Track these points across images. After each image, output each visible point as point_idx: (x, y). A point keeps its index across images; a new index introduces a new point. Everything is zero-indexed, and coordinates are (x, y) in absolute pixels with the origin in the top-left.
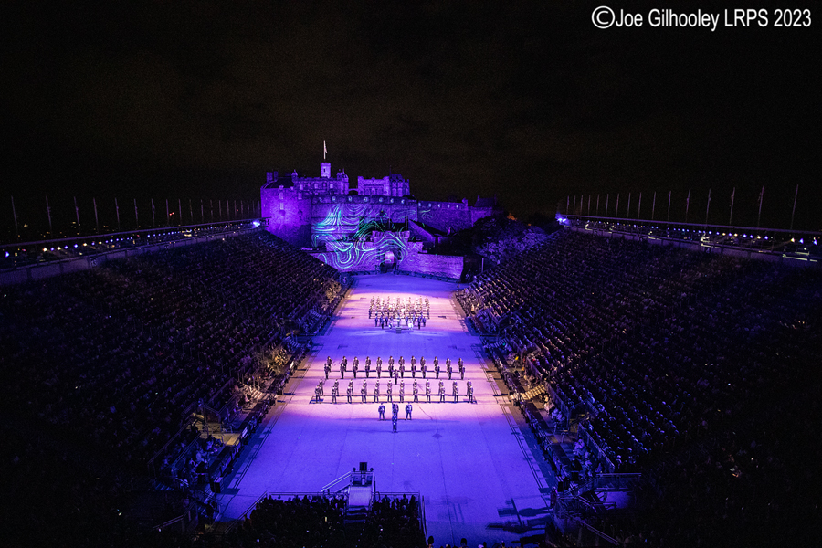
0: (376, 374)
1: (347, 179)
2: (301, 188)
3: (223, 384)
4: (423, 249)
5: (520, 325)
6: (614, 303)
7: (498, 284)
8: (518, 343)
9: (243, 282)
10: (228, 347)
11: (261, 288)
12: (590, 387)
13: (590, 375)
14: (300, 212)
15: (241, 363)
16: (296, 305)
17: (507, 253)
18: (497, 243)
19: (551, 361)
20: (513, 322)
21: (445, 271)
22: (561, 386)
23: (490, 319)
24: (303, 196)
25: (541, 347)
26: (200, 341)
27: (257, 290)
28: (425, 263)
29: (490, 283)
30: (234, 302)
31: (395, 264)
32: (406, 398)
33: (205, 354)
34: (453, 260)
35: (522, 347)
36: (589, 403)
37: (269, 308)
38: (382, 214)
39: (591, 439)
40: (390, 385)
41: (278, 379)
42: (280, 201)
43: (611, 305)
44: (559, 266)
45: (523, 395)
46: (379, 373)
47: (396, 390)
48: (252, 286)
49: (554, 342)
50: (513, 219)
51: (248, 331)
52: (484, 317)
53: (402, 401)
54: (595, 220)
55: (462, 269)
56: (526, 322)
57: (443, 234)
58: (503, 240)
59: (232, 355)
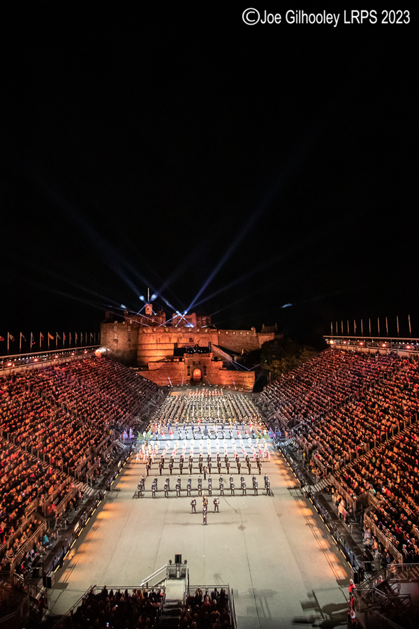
0: (188, 471)
1: (164, 315)
2: (131, 322)
3: (62, 482)
4: (223, 366)
5: (304, 426)
6: (379, 405)
7: (283, 392)
8: (304, 441)
9: (83, 395)
10: (69, 449)
11: (97, 399)
12: (370, 480)
13: (368, 469)
14: (129, 340)
15: (78, 463)
16: (125, 413)
17: (289, 368)
18: (280, 360)
19: (333, 456)
20: (298, 423)
21: (241, 383)
22: (344, 479)
23: (279, 421)
24: (132, 329)
25: (323, 444)
26: (46, 445)
27: (94, 401)
28: (226, 377)
29: (276, 391)
30: (76, 411)
31: (202, 379)
32: (213, 492)
33: (50, 455)
34: (246, 374)
35: (307, 445)
36: (370, 494)
37: (102, 416)
38: (191, 340)
39: (378, 529)
40: (200, 480)
41: (107, 477)
42: (114, 332)
43: (377, 406)
44: (330, 376)
45: (312, 487)
46: (191, 470)
47: (205, 484)
48: (91, 398)
49: (333, 440)
50: (291, 341)
51: (86, 435)
52: (274, 420)
53: (210, 495)
54: (354, 339)
55: (254, 381)
56: (309, 423)
57: (238, 354)
58: (284, 357)
59: (71, 456)
